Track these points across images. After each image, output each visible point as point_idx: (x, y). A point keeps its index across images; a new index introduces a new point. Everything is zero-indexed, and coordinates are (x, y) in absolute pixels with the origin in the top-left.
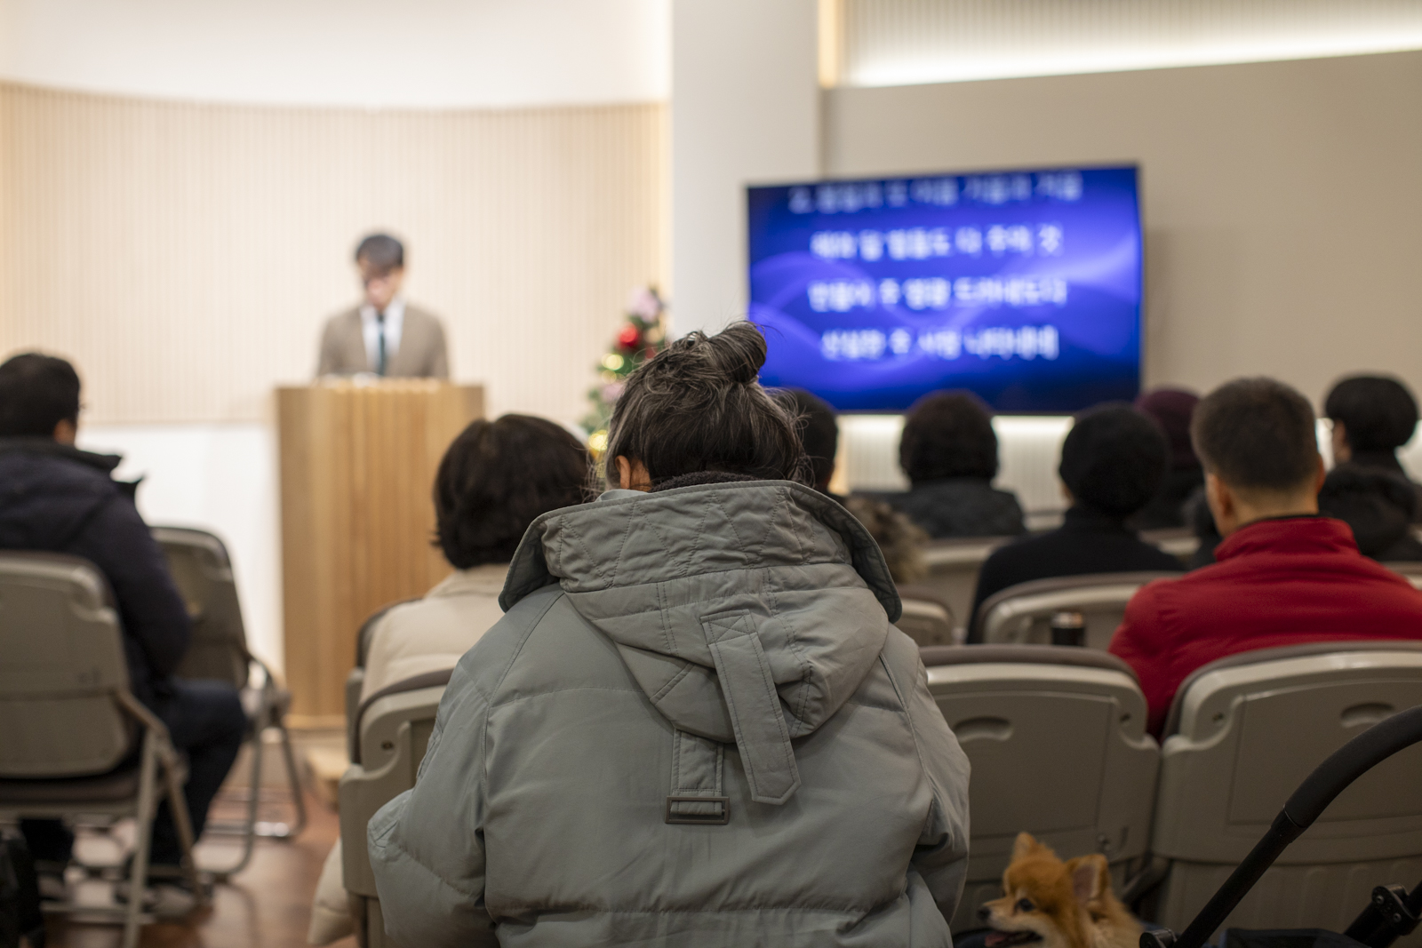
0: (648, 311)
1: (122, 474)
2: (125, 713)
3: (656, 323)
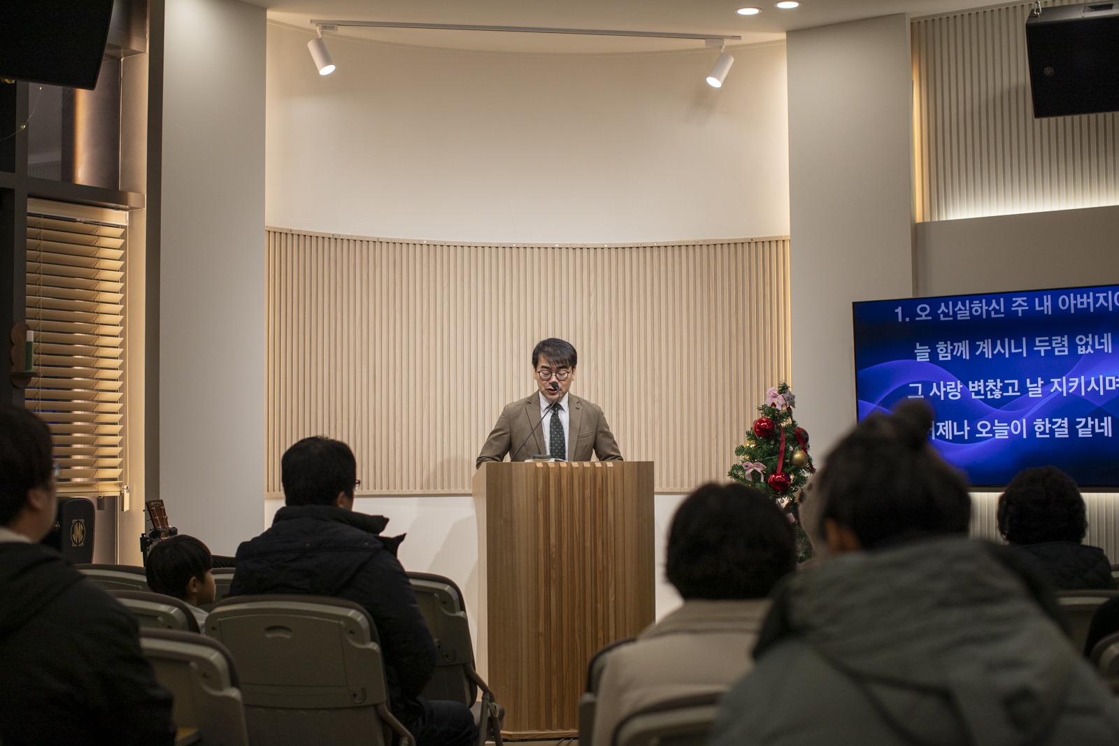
0: (780, 402)
1: (388, 532)
2: (384, 722)
3: (789, 413)
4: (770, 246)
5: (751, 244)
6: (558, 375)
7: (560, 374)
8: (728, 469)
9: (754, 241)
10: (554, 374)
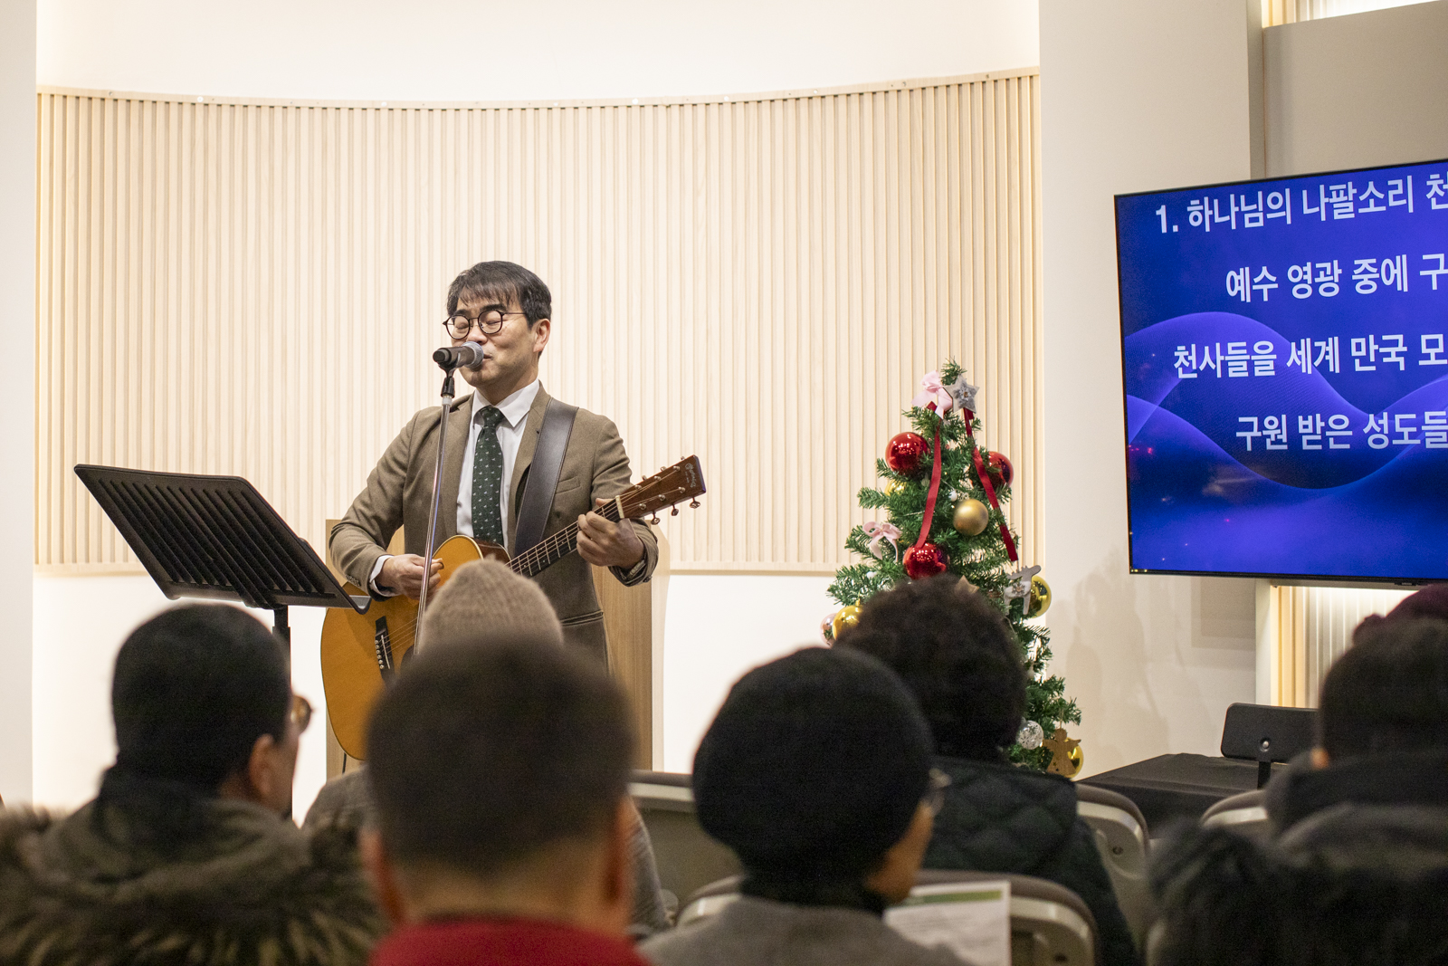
0: (941, 401)
4: (1008, 87)
5: (987, 84)
6: (484, 325)
7: (489, 323)
8: (846, 535)
9: (992, 78)
10: (476, 323)
